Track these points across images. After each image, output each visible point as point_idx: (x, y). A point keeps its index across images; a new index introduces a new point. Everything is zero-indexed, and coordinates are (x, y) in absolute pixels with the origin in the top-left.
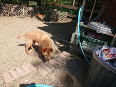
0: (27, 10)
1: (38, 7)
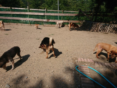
0: (113, 27)
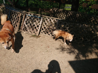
1: (71, 13)
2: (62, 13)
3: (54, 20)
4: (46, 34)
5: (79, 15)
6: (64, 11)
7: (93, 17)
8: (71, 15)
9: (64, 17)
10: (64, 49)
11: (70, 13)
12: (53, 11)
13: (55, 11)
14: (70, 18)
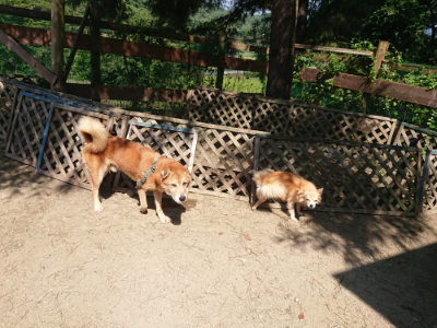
0: (218, 145)
1: (271, 104)
2: (236, 105)
3: (239, 136)
4: (211, 189)
5: (299, 111)
6: (244, 99)
7: (345, 118)
8: (268, 112)
9: (245, 119)
10: (301, 239)
11: (265, 107)
12: (199, 99)
13: (207, 100)
14: (266, 122)
